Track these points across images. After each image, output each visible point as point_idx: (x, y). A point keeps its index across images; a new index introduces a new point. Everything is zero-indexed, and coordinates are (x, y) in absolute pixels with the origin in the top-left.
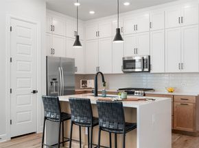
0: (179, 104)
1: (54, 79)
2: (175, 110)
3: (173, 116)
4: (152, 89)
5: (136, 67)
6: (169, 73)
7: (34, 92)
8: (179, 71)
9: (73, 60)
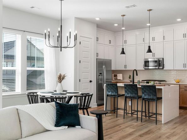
0: (183, 90)
1: (101, 74)
2: (181, 94)
3: (180, 98)
4: (165, 81)
5: (150, 65)
6: (177, 70)
7: (91, 81)
8: (183, 69)
9: (111, 60)
